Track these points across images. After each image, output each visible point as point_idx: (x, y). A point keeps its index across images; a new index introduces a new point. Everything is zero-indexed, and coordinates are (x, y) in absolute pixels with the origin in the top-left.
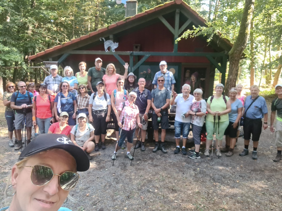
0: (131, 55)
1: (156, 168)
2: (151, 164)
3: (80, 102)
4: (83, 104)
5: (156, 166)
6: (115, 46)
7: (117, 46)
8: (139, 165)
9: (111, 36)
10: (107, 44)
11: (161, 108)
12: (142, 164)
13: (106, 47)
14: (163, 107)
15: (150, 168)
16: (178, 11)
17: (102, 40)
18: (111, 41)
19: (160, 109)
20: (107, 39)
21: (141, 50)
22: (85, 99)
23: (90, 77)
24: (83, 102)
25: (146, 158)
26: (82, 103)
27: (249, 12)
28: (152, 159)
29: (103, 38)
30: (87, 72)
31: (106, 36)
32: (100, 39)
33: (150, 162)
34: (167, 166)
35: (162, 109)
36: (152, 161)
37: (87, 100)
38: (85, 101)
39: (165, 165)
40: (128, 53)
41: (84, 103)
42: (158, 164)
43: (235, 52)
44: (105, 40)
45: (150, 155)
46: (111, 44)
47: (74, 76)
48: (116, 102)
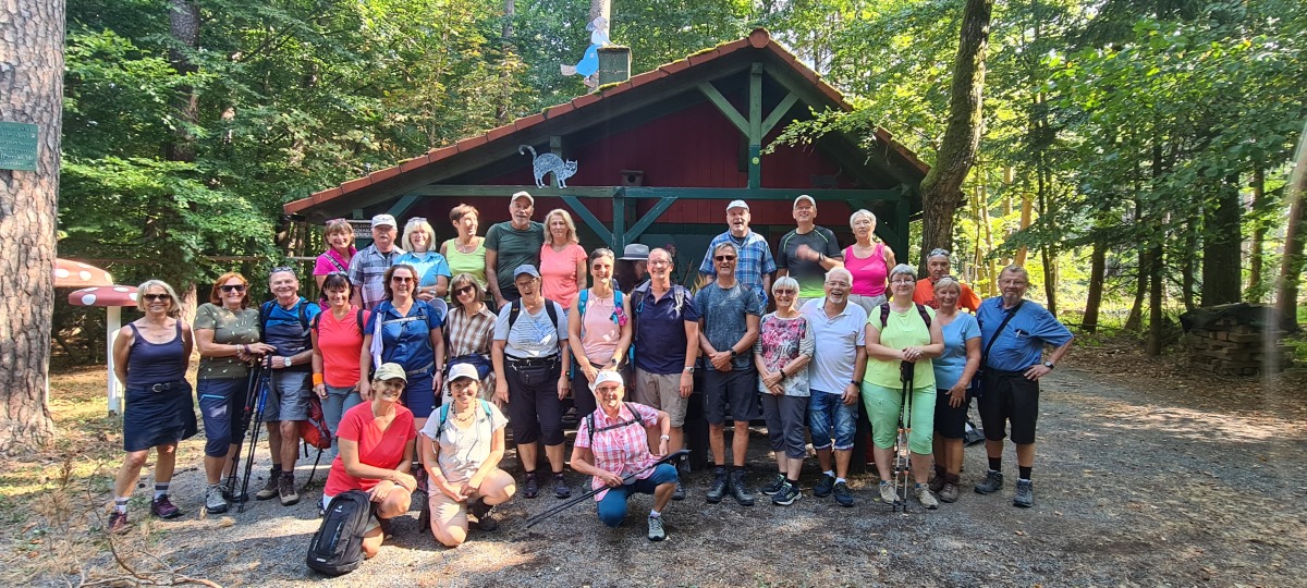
0: (618, 196)
1: (736, 556)
2: (716, 543)
3: (459, 334)
4: (467, 340)
5: (733, 548)
6: (565, 171)
7: (573, 170)
8: (674, 549)
9: (555, 141)
10: (541, 166)
11: (730, 349)
12: (683, 544)
13: (538, 175)
14: (736, 348)
15: (715, 558)
16: (756, 68)
17: (528, 152)
18: (556, 157)
19: (728, 353)
20: (543, 149)
21: (644, 184)
22: (476, 322)
23: (493, 254)
24: (471, 331)
25: (693, 524)
26: (464, 334)
27: (975, 62)
28: (715, 525)
29: (530, 148)
30: (482, 239)
31: (540, 141)
32: (520, 149)
33: (709, 534)
34: (772, 549)
35: (734, 353)
36: (717, 533)
37: (484, 324)
38: (478, 329)
39: (766, 545)
40: (608, 191)
41: (473, 337)
42: (739, 541)
43: (943, 178)
44: (534, 153)
45: (706, 512)
46: (555, 163)
47: (437, 251)
48: (585, 330)
